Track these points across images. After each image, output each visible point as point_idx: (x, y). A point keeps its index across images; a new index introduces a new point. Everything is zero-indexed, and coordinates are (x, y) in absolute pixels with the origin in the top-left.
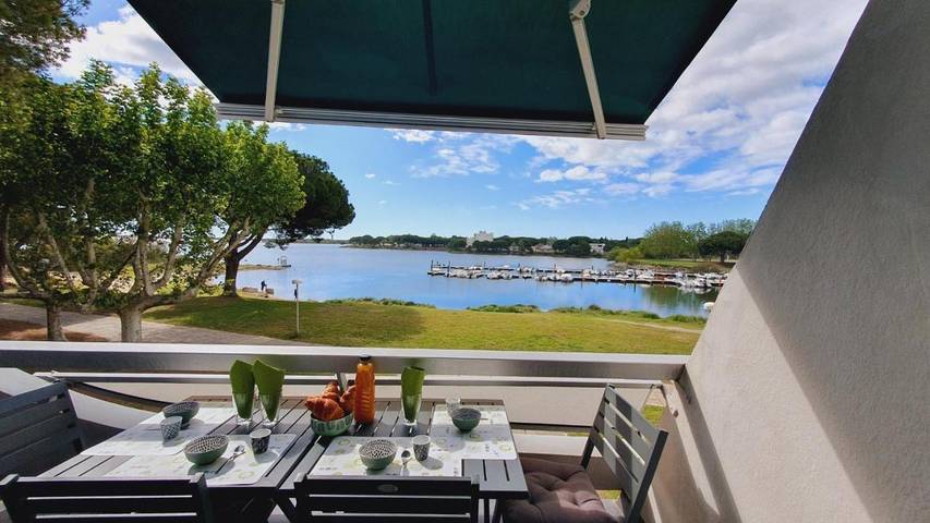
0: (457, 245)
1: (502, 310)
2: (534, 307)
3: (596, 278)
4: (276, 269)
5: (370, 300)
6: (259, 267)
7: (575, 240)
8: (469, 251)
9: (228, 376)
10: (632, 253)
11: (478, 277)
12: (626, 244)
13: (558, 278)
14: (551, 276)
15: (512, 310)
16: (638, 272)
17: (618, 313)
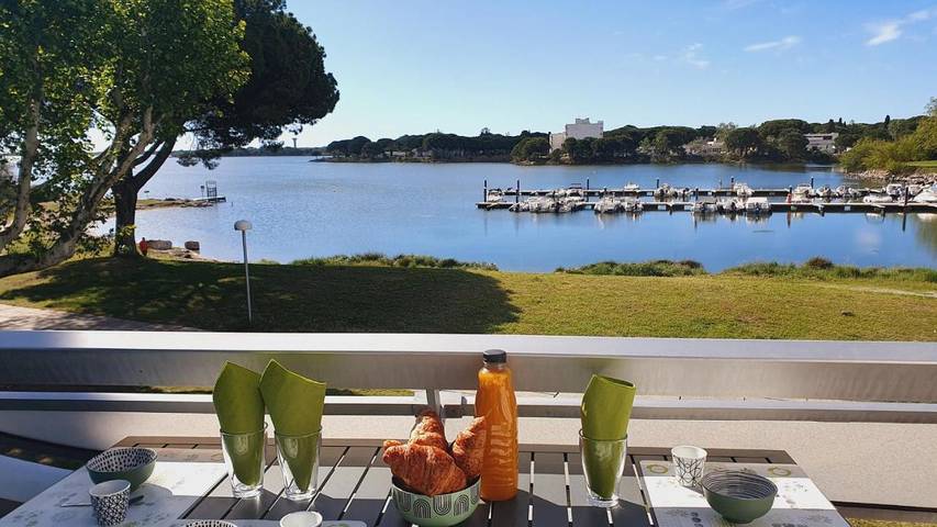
0: (531, 148)
1: (629, 271)
2: (693, 265)
3: (819, 203)
4: (199, 205)
5: (375, 258)
6: (171, 203)
7: (775, 128)
8: (556, 159)
9: (209, 398)
10: (900, 150)
11: (575, 209)
12: (883, 131)
13: (740, 204)
14: (726, 203)
15: (649, 271)
16: (912, 189)
17: (871, 274)
